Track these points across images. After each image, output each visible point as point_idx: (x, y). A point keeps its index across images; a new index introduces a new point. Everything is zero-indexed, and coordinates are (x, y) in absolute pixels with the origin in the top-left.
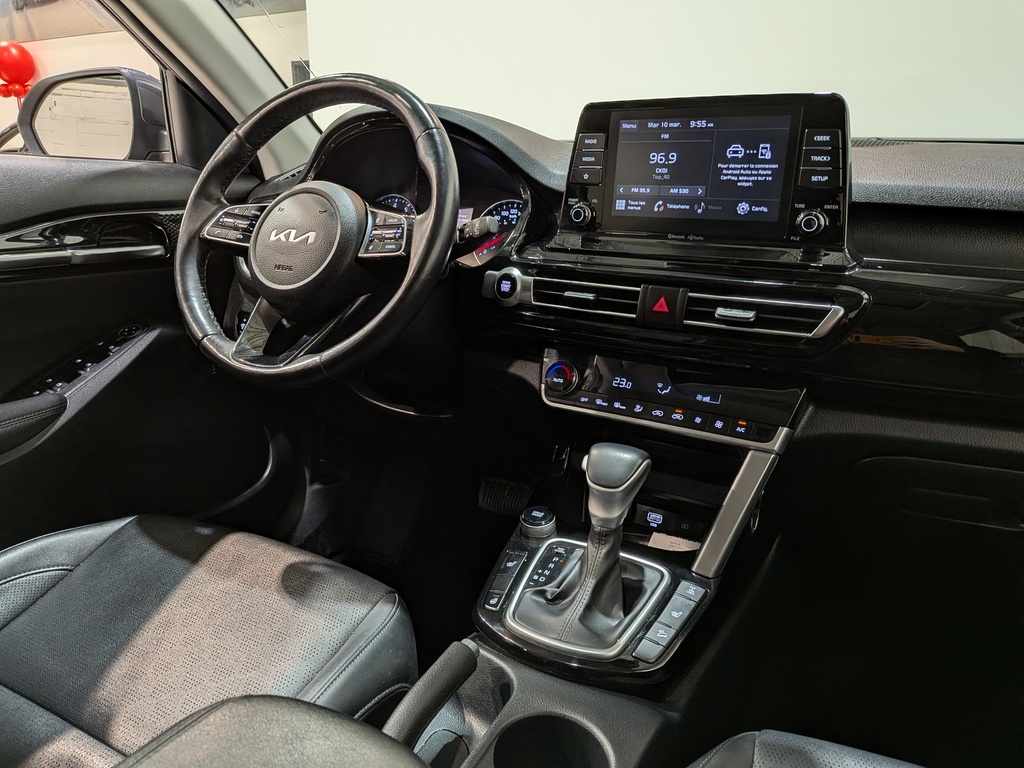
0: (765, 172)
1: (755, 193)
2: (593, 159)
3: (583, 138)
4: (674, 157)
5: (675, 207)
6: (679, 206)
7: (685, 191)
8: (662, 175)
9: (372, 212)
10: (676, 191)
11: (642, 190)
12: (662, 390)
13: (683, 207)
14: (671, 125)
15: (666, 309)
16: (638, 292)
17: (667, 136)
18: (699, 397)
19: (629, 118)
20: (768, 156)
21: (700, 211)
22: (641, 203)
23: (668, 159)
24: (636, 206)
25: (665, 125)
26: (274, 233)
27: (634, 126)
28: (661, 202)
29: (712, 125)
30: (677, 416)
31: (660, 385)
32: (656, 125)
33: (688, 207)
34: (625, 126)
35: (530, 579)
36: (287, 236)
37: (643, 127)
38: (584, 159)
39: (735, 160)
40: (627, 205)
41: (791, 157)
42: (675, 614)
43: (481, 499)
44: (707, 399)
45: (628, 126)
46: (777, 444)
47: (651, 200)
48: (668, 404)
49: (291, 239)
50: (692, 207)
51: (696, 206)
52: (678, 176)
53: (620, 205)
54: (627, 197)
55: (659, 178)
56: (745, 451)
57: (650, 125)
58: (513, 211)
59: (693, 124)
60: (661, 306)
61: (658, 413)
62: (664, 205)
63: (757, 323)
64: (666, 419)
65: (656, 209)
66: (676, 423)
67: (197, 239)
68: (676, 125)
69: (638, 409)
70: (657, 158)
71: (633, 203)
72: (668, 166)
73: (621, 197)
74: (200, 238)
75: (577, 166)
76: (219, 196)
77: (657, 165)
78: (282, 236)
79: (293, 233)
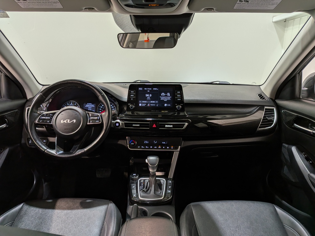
0: (169, 98)
1: (168, 102)
2: (133, 95)
3: (130, 91)
4: (151, 95)
6: (153, 105)
7: (154, 102)
9: (87, 113)
10: (152, 102)
11: (145, 102)
15: (155, 127)
16: (149, 124)
17: (149, 91)
18: (163, 143)
19: (140, 87)
20: (169, 95)
23: (149, 96)
24: (144, 105)
25: (148, 89)
26: (62, 121)
27: (142, 89)
29: (158, 89)
30: (160, 147)
31: (154, 141)
32: (146, 89)
34: (139, 89)
35: (140, 189)
37: (143, 89)
38: (131, 95)
39: (163, 96)
40: (142, 105)
41: (173, 96)
42: (170, 187)
43: (97, 175)
44: (164, 143)
46: (179, 149)
47: (147, 104)
48: (157, 145)
49: (68, 122)
50: (156, 105)
52: (152, 99)
53: (140, 105)
54: (142, 103)
55: (148, 99)
56: (174, 152)
57: (145, 89)
59: (154, 89)
61: (156, 147)
62: (150, 104)
63: (173, 127)
64: (157, 148)
66: (159, 149)
68: (150, 89)
69: (151, 147)
70: (147, 95)
72: (150, 97)
73: (140, 103)
74: (35, 123)
75: (129, 97)
76: (37, 111)
77: (147, 97)
78: (65, 121)
79: (69, 120)
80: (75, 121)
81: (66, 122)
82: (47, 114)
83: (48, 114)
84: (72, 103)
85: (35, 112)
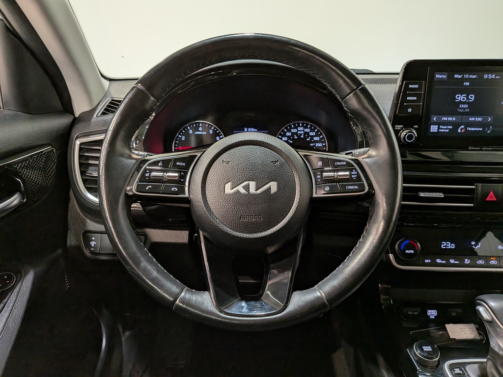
2: (415, 98)
3: (407, 84)
4: (472, 98)
5: (472, 129)
6: (475, 129)
7: (480, 119)
8: (464, 109)
10: (473, 119)
11: (450, 119)
12: (475, 245)
13: (478, 129)
14: (471, 76)
15: (494, 199)
16: (473, 189)
17: (468, 84)
18: (500, 247)
19: (441, 71)
21: (489, 132)
22: (449, 127)
23: (468, 99)
24: (445, 129)
25: (467, 76)
26: (228, 186)
27: (445, 77)
28: (463, 127)
29: (499, 77)
30: (493, 262)
31: (473, 243)
32: (460, 77)
33: (481, 129)
34: (437, 76)
36: (247, 188)
37: (451, 77)
38: (408, 98)
40: (439, 128)
45: (440, 77)
47: (456, 125)
49: (253, 191)
50: (484, 129)
51: (486, 129)
52: (475, 109)
53: (434, 129)
54: (439, 124)
55: (462, 111)
57: (456, 76)
58: (300, 129)
59: (486, 76)
60: (491, 197)
61: (481, 262)
62: (465, 128)
64: (488, 265)
65: (459, 131)
66: (495, 266)
67: (122, 195)
68: (474, 77)
69: (467, 261)
70: (460, 98)
71: (443, 127)
72: (468, 103)
73: (434, 124)
74: (126, 195)
75: (402, 103)
76: (127, 152)
77: (461, 102)
78: (240, 188)
79: (252, 184)
80: (273, 186)
81: (243, 191)
82: (166, 163)
83: (170, 160)
84: (200, 129)
85: (122, 155)
